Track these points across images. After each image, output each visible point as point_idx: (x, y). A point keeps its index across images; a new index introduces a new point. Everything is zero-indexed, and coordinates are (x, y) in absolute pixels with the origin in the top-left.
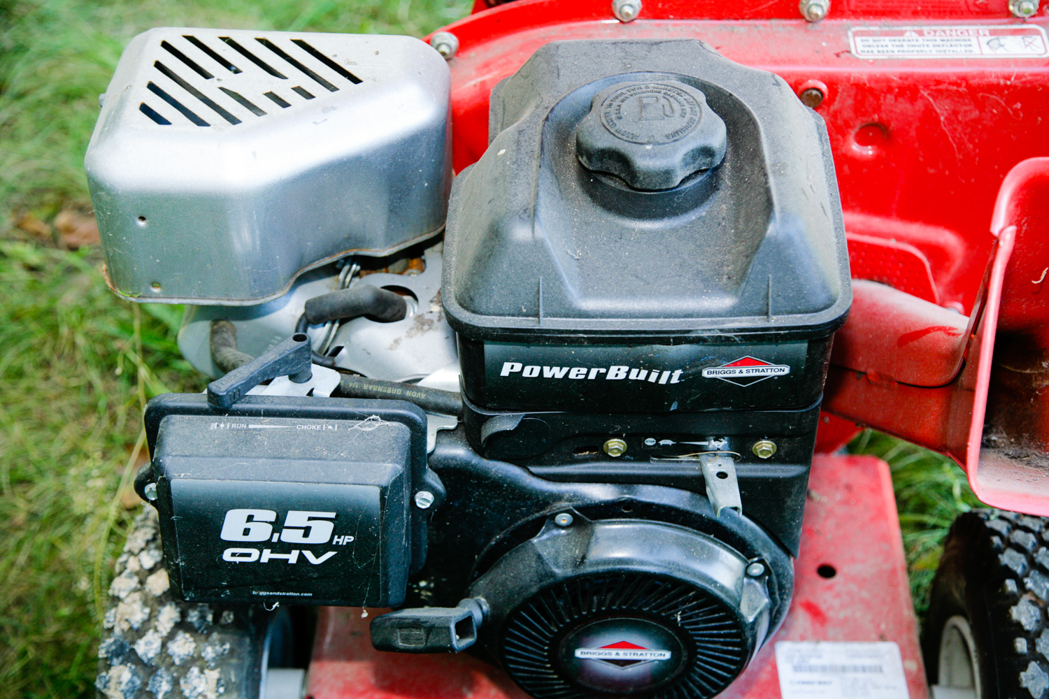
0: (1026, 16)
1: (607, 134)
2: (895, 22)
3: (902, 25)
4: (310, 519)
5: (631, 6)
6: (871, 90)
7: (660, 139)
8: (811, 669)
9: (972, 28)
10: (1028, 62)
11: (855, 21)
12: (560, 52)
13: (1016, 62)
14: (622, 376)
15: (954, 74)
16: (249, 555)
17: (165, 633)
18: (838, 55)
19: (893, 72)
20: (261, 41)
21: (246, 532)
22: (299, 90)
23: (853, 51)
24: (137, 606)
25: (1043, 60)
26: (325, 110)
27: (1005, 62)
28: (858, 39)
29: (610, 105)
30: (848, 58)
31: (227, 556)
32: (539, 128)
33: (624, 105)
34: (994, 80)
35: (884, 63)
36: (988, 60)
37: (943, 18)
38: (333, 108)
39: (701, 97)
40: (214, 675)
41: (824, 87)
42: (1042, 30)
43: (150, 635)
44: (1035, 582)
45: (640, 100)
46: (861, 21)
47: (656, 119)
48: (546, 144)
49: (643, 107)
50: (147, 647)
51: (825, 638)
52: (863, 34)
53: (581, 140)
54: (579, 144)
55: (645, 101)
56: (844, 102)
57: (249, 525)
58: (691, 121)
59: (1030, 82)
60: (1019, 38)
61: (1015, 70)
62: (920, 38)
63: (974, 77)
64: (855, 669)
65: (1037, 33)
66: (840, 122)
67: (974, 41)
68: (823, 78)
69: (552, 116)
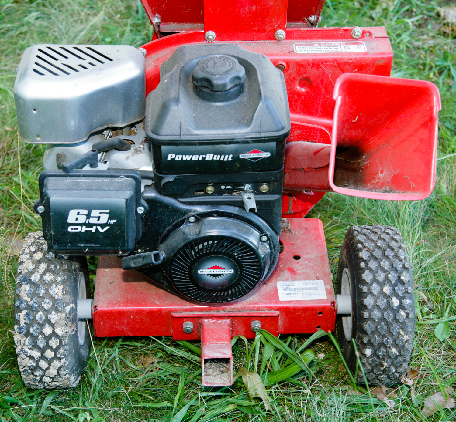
0: (358, 38)
1: (203, 73)
2: (310, 41)
3: (313, 42)
4: (100, 213)
5: (212, 36)
6: (302, 65)
7: (221, 73)
8: (290, 290)
9: (339, 43)
10: (358, 54)
11: (296, 41)
12: (185, 48)
13: (354, 54)
14: (211, 159)
15: (332, 58)
16: (77, 229)
17: (41, 273)
18: (289, 52)
19: (310, 58)
20: (75, 48)
21: (77, 219)
22: (90, 63)
23: (295, 51)
24: (30, 264)
25: (363, 53)
26: (101, 70)
27: (350, 54)
28: (297, 47)
29: (204, 63)
30: (293, 53)
31: (70, 229)
32: (179, 73)
33: (209, 63)
34: (347, 61)
35: (306, 55)
36: (344, 53)
37: (328, 39)
38: (103, 69)
39: (236, 60)
40: (61, 287)
41: (285, 64)
42: (364, 43)
43: (36, 274)
44: (368, 244)
45: (214, 61)
46: (298, 40)
47: (220, 67)
48: (181, 78)
49: (215, 63)
50: (35, 278)
51: (296, 280)
52: (298, 45)
53: (194, 75)
54: (193, 77)
55: (216, 61)
56: (293, 70)
57: (78, 216)
58: (232, 68)
59: (359, 61)
60: (355, 46)
61: (354, 57)
62: (320, 46)
63: (339, 59)
64: (307, 289)
65: (362, 44)
66: (292, 78)
67: (339, 47)
68: (284, 61)
69: (183, 69)
